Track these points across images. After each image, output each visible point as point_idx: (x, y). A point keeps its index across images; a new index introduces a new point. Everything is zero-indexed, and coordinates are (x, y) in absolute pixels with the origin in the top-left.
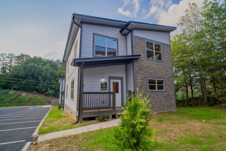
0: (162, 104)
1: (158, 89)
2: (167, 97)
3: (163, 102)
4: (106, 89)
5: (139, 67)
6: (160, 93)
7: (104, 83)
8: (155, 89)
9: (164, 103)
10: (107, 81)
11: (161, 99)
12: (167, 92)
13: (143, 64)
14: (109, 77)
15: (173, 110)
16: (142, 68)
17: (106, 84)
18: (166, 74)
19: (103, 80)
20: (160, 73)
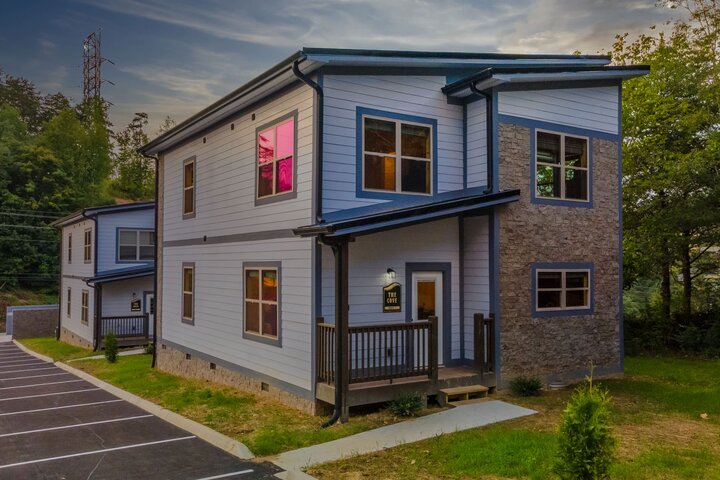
0: (578, 354)
1: (567, 305)
2: (595, 331)
3: (582, 349)
4: (398, 308)
5: (511, 231)
6: (574, 318)
7: (391, 287)
8: (557, 304)
9: (585, 353)
10: (403, 282)
11: (575, 337)
12: (598, 313)
13: (524, 217)
14: (408, 264)
15: (610, 376)
16: (519, 235)
17: (397, 289)
18: (596, 251)
19: (389, 279)
20: (578, 245)
